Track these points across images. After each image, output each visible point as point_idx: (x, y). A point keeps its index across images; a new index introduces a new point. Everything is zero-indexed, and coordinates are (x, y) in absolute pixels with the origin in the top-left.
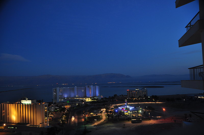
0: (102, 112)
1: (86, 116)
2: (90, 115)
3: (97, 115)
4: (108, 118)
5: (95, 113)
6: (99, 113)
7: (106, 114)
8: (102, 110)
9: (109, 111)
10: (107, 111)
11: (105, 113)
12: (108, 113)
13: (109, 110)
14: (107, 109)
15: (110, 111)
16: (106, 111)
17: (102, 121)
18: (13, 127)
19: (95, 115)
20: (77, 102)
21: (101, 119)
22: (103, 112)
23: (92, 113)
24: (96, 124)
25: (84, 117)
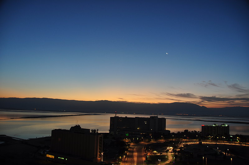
0: (168, 150)
1: (148, 154)
2: (153, 154)
3: (161, 154)
5: (159, 151)
6: (164, 152)
7: (173, 154)
8: (168, 148)
11: (172, 153)
12: (175, 153)
13: (178, 149)
14: (175, 147)
15: (178, 151)
16: (173, 150)
18: (63, 158)
19: (159, 154)
20: (138, 136)
21: (167, 159)
22: (170, 151)
23: (155, 152)
25: (146, 156)
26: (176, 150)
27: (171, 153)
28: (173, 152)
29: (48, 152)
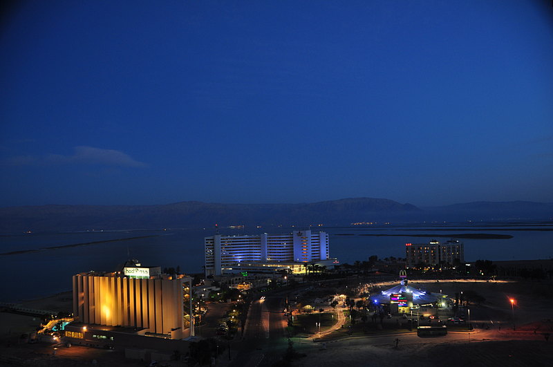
0: (336, 303)
1: (293, 313)
2: (304, 312)
3: (321, 310)
4: (353, 322)
5: (316, 306)
6: (327, 306)
7: (346, 309)
8: (336, 297)
9: (356, 300)
10: (349, 302)
11: (345, 307)
12: (352, 306)
13: (356, 298)
14: (350, 295)
15: (358, 302)
16: (347, 300)
17: (336, 327)
18: (104, 337)
19: (316, 312)
20: (270, 275)
21: (334, 321)
22: (340, 303)
23: (308, 307)
24: (319, 335)
25: (288, 317)
26: (353, 301)
27: (342, 307)
28: (348, 305)
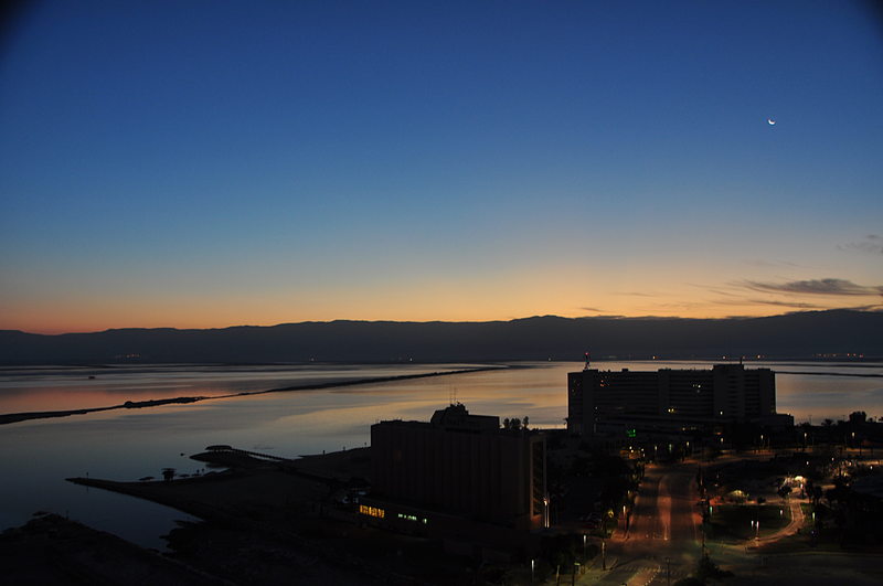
0: (788, 489)
1: (711, 502)
2: (731, 501)
3: (760, 501)
4: (818, 524)
5: (752, 492)
6: (772, 494)
7: (807, 501)
8: (788, 480)
9: (825, 487)
10: (810, 490)
11: (804, 498)
12: (817, 497)
13: (827, 484)
14: (814, 477)
15: (829, 491)
16: (808, 486)
17: (787, 532)
18: (414, 518)
19: (753, 503)
22: (795, 490)
23: (739, 493)
24: (757, 543)
25: (703, 508)
26: (819, 488)
27: (799, 497)
28: (810, 496)
29: (364, 496)
